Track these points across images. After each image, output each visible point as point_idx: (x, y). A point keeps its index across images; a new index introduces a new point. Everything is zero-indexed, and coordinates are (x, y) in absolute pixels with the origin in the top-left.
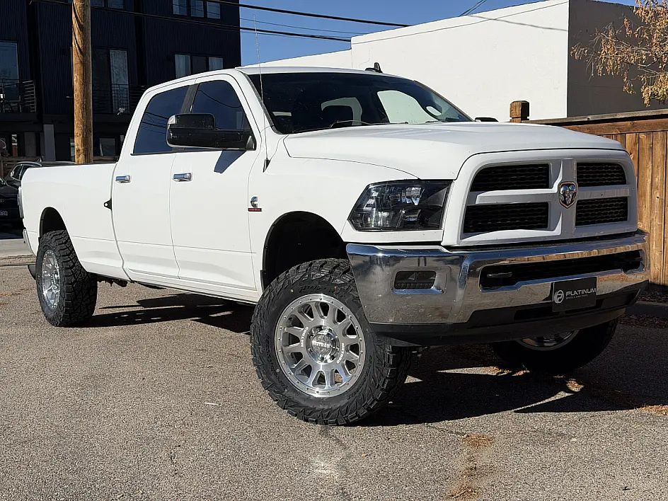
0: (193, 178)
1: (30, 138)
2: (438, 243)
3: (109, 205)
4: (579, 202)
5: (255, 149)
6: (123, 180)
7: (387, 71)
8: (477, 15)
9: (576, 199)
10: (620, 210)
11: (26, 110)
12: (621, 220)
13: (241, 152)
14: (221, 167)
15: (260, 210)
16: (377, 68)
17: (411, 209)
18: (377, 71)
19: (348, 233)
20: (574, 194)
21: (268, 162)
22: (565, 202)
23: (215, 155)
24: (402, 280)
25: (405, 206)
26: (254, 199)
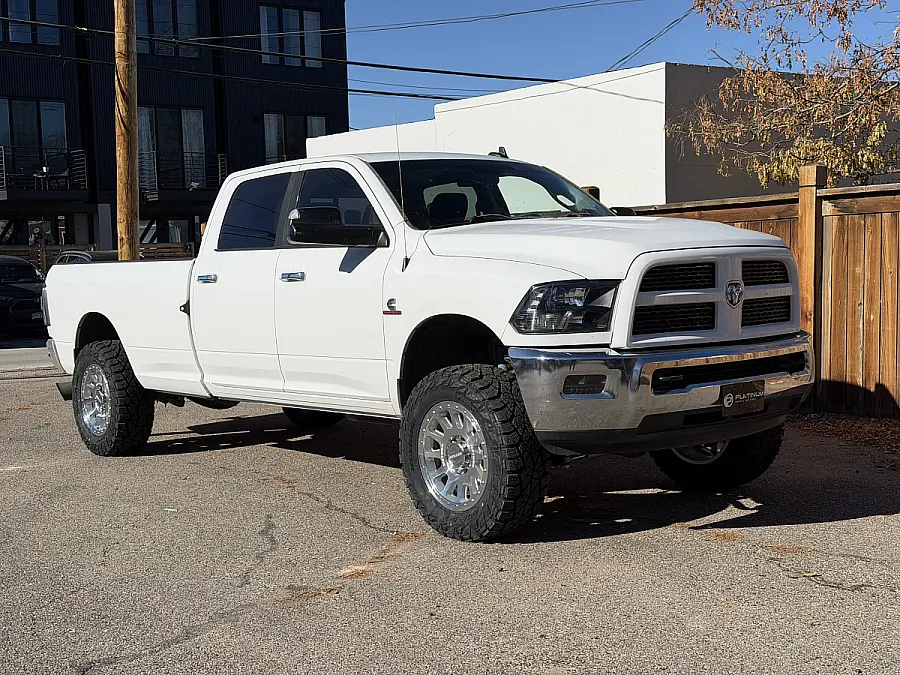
0: (307, 278)
1: (80, 221)
2: (607, 346)
3: (186, 308)
4: (746, 302)
5: (388, 246)
6: (206, 280)
7: (514, 156)
8: (566, 81)
9: (743, 299)
10: (783, 309)
11: (75, 186)
12: (784, 320)
13: (371, 249)
14: (348, 266)
15: (399, 313)
16: (502, 153)
17: (577, 311)
18: (502, 156)
19: (509, 337)
20: (741, 294)
21: (407, 261)
22: (731, 302)
23: (339, 253)
24: (571, 386)
25: (569, 307)
26: (391, 301)
